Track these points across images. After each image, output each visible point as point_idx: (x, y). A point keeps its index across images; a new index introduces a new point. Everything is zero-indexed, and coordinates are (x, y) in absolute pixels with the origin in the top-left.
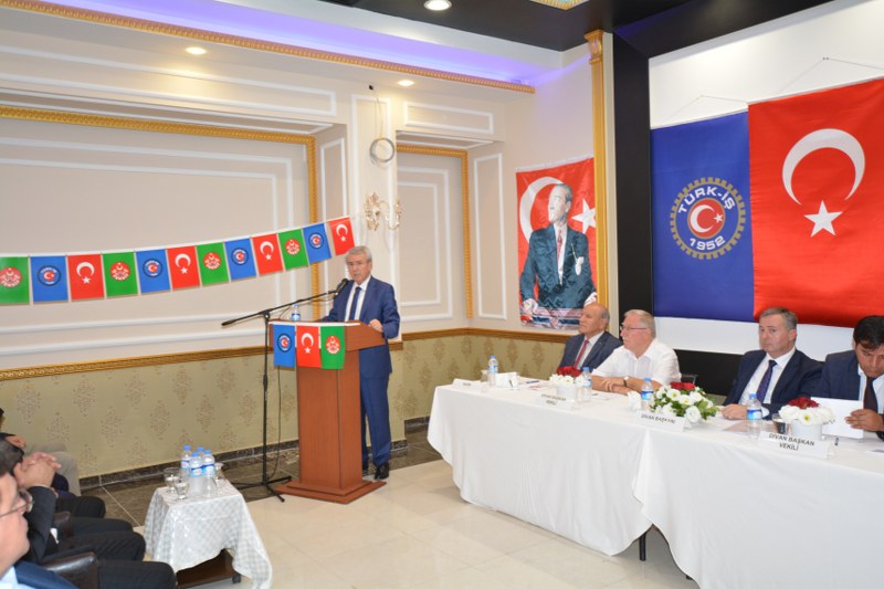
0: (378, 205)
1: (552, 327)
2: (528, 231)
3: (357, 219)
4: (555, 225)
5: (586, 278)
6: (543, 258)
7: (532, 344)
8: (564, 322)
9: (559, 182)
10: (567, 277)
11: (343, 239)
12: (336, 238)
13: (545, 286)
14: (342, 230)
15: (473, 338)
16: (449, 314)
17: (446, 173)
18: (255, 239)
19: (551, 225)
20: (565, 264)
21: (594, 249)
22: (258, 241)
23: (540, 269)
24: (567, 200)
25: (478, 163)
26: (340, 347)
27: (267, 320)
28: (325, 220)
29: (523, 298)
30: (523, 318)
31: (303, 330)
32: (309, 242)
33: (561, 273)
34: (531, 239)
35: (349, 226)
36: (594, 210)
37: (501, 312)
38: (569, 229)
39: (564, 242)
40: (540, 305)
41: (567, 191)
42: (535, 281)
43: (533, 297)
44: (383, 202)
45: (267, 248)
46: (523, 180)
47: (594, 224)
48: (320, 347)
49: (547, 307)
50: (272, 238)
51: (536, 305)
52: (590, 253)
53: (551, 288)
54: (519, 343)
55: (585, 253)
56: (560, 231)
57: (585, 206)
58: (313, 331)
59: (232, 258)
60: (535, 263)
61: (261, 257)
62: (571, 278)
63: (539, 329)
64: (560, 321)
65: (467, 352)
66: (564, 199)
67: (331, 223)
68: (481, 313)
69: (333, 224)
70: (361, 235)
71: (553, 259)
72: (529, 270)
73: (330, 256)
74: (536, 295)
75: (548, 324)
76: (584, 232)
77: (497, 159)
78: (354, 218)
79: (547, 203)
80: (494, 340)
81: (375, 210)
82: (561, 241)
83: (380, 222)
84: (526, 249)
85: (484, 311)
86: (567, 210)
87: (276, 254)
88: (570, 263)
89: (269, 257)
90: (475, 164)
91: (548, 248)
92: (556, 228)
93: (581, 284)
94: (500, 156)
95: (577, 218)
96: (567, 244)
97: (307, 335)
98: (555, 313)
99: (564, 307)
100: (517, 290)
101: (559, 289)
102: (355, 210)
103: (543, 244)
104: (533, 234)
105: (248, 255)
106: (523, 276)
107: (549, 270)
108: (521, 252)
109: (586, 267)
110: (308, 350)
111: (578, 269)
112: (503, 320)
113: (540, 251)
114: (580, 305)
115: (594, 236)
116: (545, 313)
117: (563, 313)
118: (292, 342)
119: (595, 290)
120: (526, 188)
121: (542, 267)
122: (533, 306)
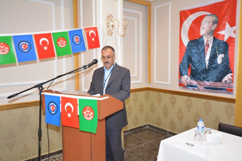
0: (112, 21)
1: (199, 90)
2: (186, 41)
3: (101, 28)
4: (204, 37)
5: (225, 65)
6: (195, 55)
7: (185, 98)
8: (208, 88)
9: (209, 13)
10: (211, 65)
11: (93, 39)
12: (89, 39)
13: (196, 69)
14: (92, 34)
15: (151, 92)
16: (140, 81)
17: (140, 13)
18: (35, 35)
19: (202, 37)
20: (210, 58)
21: (233, 50)
22: (38, 37)
23: (193, 60)
24: (214, 23)
25: (157, 8)
26: (93, 115)
27: (41, 91)
28: (82, 27)
29: (181, 74)
30: (181, 85)
31: (66, 100)
32: (72, 40)
33: (207, 63)
34: (188, 45)
35: (97, 33)
36: (234, 28)
37: (167, 81)
38: (215, 39)
39: (211, 46)
40: (191, 79)
41: (214, 18)
42: (189, 66)
43: (187, 75)
44: (116, 19)
45: (44, 42)
46: (184, 15)
47: (233, 36)
48: (78, 114)
49: (196, 80)
50: (48, 36)
51: (189, 79)
52: (230, 52)
53: (200, 70)
54: (176, 96)
55: (225, 52)
56: (208, 40)
57: (227, 26)
58: (74, 101)
59: (18, 47)
60: (190, 57)
61: (40, 48)
62: (214, 66)
63: (190, 91)
64: (205, 88)
65: (147, 98)
66: (212, 23)
67: (86, 29)
68: (155, 81)
69: (87, 29)
70: (103, 37)
71: (202, 55)
72: (186, 61)
73: (85, 50)
74: (189, 74)
75: (196, 89)
76: (225, 40)
77: (168, 5)
78: (99, 28)
79: (200, 25)
80: (162, 94)
81: (111, 24)
82: (208, 46)
83: (113, 31)
84: (184, 50)
85: (157, 80)
86: (213, 29)
87: (51, 47)
88: (213, 57)
89: (45, 48)
90: (155, 9)
91: (199, 50)
92: (205, 39)
93: (221, 68)
94: (170, 4)
95: (222, 32)
96: (212, 47)
97: (68, 104)
98: (202, 83)
99: (208, 81)
100: (178, 70)
101: (206, 71)
102: (100, 23)
103: (195, 47)
104: (189, 42)
105: (31, 46)
106: (181, 64)
107: (199, 61)
108: (181, 52)
109: (225, 60)
110: (69, 115)
111: (219, 60)
112: (168, 85)
113: (194, 51)
114: (220, 79)
115: (234, 42)
116: (194, 83)
117: (207, 83)
118: (58, 108)
119: (231, 72)
120: (186, 18)
121: (195, 59)
122: (187, 79)
